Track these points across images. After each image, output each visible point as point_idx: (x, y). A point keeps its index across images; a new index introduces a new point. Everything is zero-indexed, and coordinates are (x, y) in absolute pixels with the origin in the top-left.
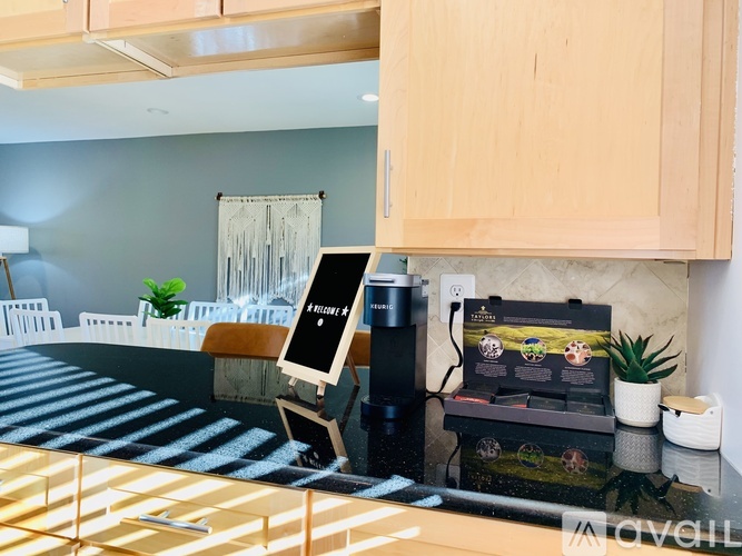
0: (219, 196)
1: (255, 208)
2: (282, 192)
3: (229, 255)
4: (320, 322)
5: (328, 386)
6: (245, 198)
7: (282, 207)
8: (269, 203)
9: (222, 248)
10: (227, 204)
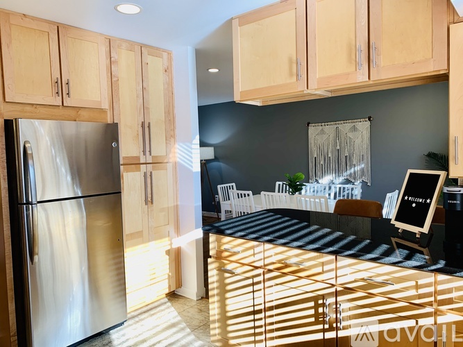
0: (308, 124)
1: (329, 129)
2: (345, 118)
3: (315, 156)
4: (414, 205)
5: (422, 234)
6: (323, 124)
7: (345, 127)
8: (338, 126)
9: (311, 152)
10: (313, 128)
